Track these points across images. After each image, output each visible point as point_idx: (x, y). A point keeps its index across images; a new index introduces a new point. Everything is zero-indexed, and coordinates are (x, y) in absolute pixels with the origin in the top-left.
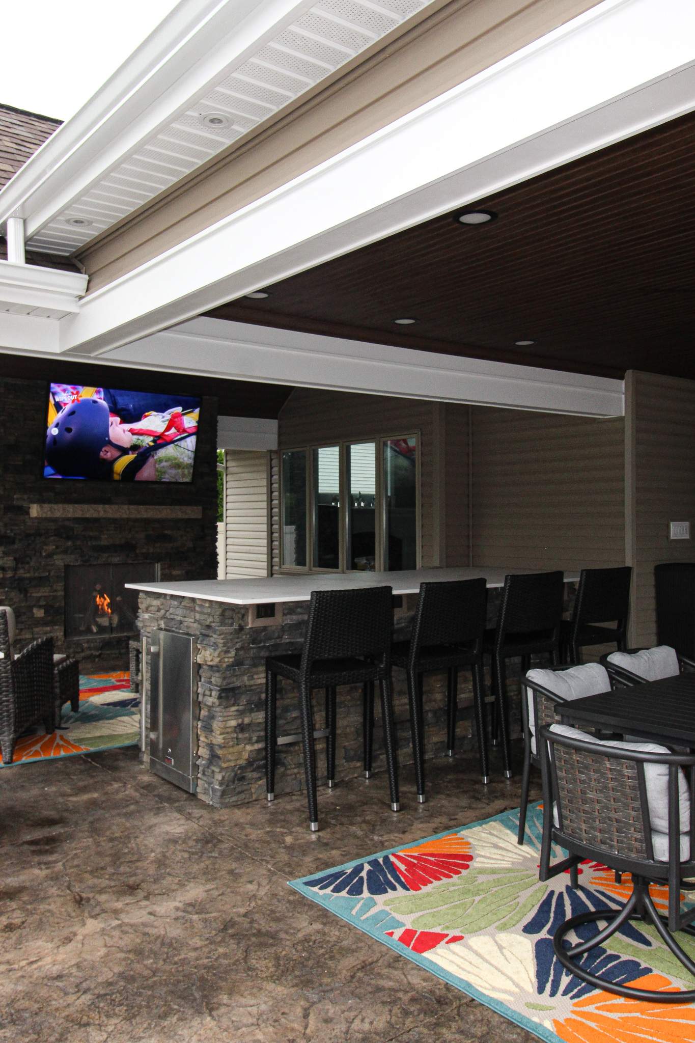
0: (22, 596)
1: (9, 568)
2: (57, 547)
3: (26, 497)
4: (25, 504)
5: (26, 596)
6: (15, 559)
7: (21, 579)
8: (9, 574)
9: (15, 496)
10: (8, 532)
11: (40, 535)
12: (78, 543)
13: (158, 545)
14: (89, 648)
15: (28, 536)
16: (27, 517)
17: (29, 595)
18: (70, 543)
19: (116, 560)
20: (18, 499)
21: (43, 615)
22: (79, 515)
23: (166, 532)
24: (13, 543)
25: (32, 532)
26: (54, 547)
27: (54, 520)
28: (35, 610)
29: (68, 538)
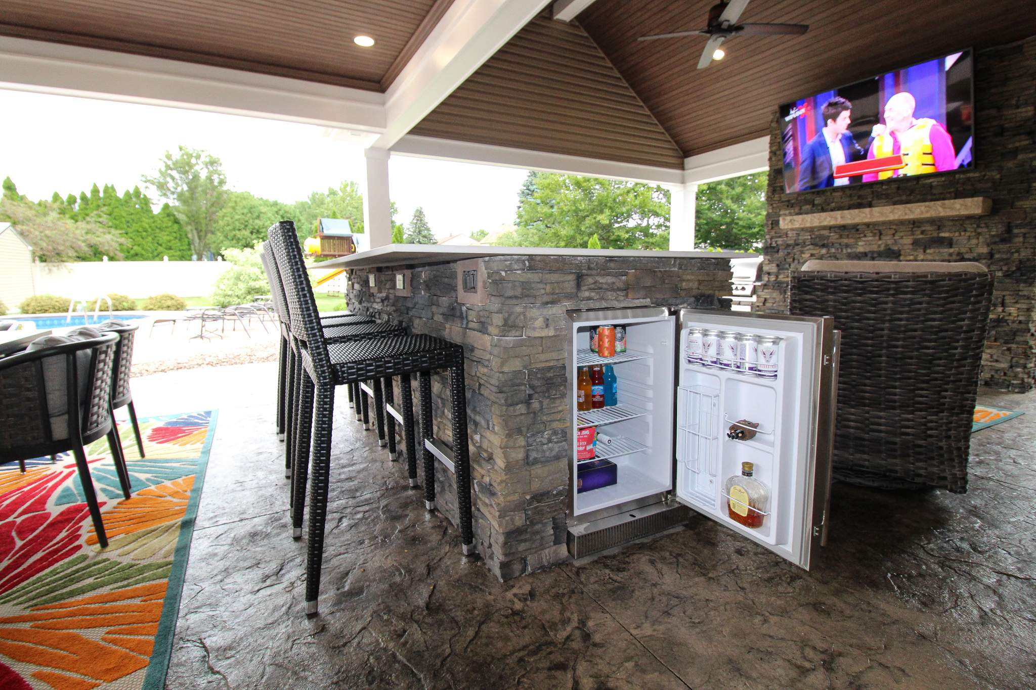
2: (812, 255)
6: (778, 266)
7: (781, 283)
8: (773, 278)
11: (798, 245)
12: (833, 250)
13: (928, 251)
18: (824, 251)
22: (816, 223)
23: (942, 235)
24: (778, 252)
25: (792, 242)
27: (811, 230)
29: (823, 246)
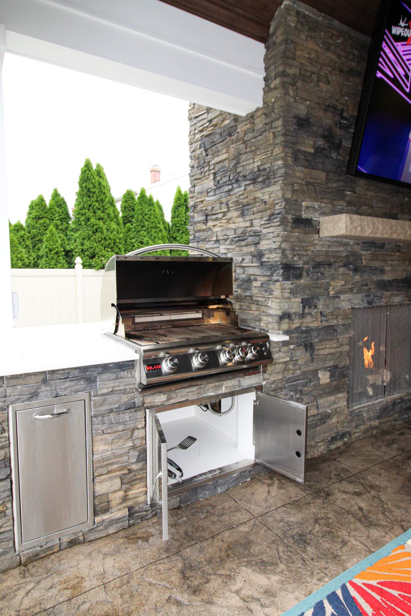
0: (308, 354)
1: (295, 314)
3: (316, 205)
4: (315, 217)
5: (311, 354)
6: (303, 301)
7: (308, 331)
9: (304, 204)
10: (296, 259)
11: (329, 265)
12: (365, 277)
14: (370, 419)
15: (318, 265)
16: (316, 236)
17: (316, 353)
18: (357, 277)
19: (397, 300)
20: (307, 207)
21: (328, 380)
24: (301, 276)
25: (321, 259)
26: (343, 282)
28: (320, 375)
29: (356, 270)
